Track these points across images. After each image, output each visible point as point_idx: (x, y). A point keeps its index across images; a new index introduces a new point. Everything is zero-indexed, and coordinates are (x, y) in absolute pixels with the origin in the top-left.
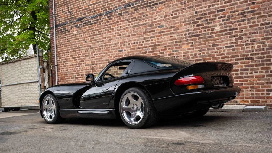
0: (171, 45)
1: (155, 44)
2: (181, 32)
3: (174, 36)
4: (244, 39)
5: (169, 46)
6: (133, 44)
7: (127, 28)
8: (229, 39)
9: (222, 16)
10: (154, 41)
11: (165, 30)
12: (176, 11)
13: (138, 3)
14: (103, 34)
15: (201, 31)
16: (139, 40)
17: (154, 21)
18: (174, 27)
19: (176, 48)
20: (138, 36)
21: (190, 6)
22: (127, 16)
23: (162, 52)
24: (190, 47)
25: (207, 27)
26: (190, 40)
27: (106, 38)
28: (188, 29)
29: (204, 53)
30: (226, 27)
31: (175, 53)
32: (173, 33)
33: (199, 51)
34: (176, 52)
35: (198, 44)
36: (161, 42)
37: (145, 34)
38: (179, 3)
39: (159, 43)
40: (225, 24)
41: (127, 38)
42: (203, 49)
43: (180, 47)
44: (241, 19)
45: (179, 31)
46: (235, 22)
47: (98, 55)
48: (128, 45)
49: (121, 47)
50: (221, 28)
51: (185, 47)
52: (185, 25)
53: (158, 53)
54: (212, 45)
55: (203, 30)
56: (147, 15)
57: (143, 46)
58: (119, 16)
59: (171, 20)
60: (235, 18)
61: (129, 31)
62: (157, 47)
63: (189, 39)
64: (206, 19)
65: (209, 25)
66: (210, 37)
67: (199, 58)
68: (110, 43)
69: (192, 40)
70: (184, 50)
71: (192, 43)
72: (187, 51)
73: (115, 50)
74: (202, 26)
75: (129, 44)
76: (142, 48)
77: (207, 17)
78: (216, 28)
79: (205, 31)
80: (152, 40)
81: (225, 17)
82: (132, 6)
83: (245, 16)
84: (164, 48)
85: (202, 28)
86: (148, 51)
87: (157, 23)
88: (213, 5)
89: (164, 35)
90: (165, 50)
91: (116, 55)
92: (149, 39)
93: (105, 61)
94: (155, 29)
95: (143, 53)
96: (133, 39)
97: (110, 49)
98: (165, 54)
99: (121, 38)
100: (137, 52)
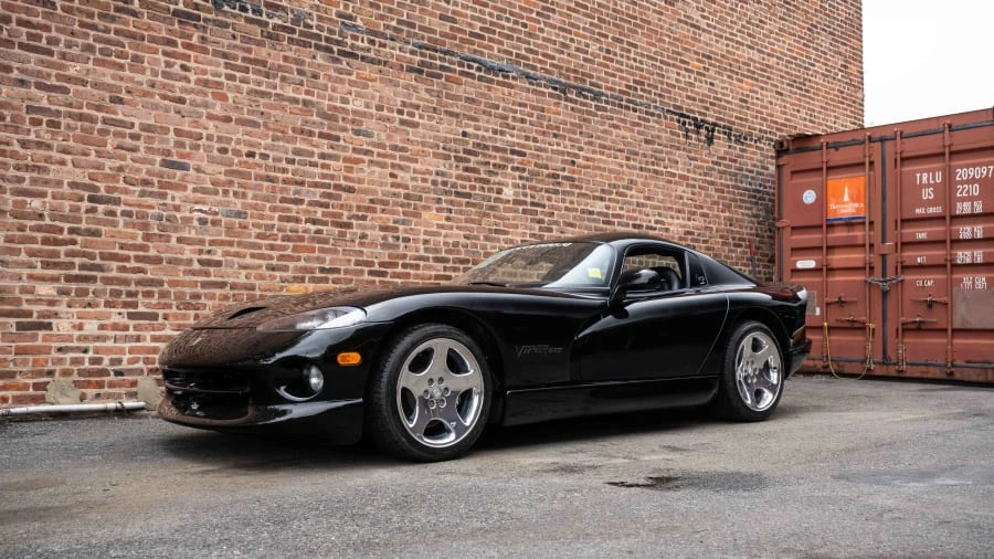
0: (391, 200)
1: (337, 182)
2: (423, 173)
3: (403, 178)
4: (556, 233)
5: (386, 203)
6: (244, 158)
7: (219, 84)
8: (528, 224)
9: (520, 166)
10: (332, 172)
11: (376, 150)
12: (412, 105)
13: (280, 17)
14: (63, 56)
15: (473, 188)
16: (272, 150)
17: (338, 104)
18: (403, 149)
19: (404, 213)
20: (271, 133)
21: (451, 109)
22: (226, 42)
23: (360, 214)
24: (444, 222)
25: (487, 182)
26: (447, 201)
27: (84, 83)
28: (442, 169)
29: (475, 246)
30: (525, 195)
31: (401, 227)
32: (401, 168)
33: (466, 237)
34: (403, 224)
35: (463, 217)
36: (360, 181)
37: (299, 136)
38: (424, 87)
39: (351, 184)
40: (524, 187)
41: (217, 123)
42: (475, 233)
43: (418, 215)
44: (551, 187)
45: (418, 166)
46: (541, 190)
47: (17, 147)
48: (215, 153)
49: (182, 150)
50: (516, 194)
51: (432, 218)
52: (436, 155)
53: (346, 213)
54: (496, 230)
55: (478, 185)
56: (315, 76)
57: (290, 175)
58: (180, 22)
59: (396, 124)
60: (542, 181)
61: (231, 101)
62: (344, 195)
63: (443, 198)
64: (487, 160)
65: (493, 179)
66: (492, 208)
67: (463, 256)
68: (116, 114)
69: (452, 203)
70: (428, 224)
71: (450, 211)
72: (434, 229)
73: (141, 154)
74: (476, 175)
75: (223, 151)
76: (285, 181)
77: (490, 156)
78: (505, 190)
79: (483, 189)
80: (324, 166)
81: (524, 170)
82: (250, 15)
83: (559, 184)
84: (367, 204)
85: (476, 179)
86: (307, 199)
87: (350, 117)
88: (502, 133)
89: (371, 162)
90: (368, 209)
91: (146, 177)
92: (315, 159)
93: (66, 189)
94: (342, 135)
95: (283, 200)
96: (246, 137)
97: (109, 141)
98: (368, 223)
99: (185, 114)
100: (261, 190)
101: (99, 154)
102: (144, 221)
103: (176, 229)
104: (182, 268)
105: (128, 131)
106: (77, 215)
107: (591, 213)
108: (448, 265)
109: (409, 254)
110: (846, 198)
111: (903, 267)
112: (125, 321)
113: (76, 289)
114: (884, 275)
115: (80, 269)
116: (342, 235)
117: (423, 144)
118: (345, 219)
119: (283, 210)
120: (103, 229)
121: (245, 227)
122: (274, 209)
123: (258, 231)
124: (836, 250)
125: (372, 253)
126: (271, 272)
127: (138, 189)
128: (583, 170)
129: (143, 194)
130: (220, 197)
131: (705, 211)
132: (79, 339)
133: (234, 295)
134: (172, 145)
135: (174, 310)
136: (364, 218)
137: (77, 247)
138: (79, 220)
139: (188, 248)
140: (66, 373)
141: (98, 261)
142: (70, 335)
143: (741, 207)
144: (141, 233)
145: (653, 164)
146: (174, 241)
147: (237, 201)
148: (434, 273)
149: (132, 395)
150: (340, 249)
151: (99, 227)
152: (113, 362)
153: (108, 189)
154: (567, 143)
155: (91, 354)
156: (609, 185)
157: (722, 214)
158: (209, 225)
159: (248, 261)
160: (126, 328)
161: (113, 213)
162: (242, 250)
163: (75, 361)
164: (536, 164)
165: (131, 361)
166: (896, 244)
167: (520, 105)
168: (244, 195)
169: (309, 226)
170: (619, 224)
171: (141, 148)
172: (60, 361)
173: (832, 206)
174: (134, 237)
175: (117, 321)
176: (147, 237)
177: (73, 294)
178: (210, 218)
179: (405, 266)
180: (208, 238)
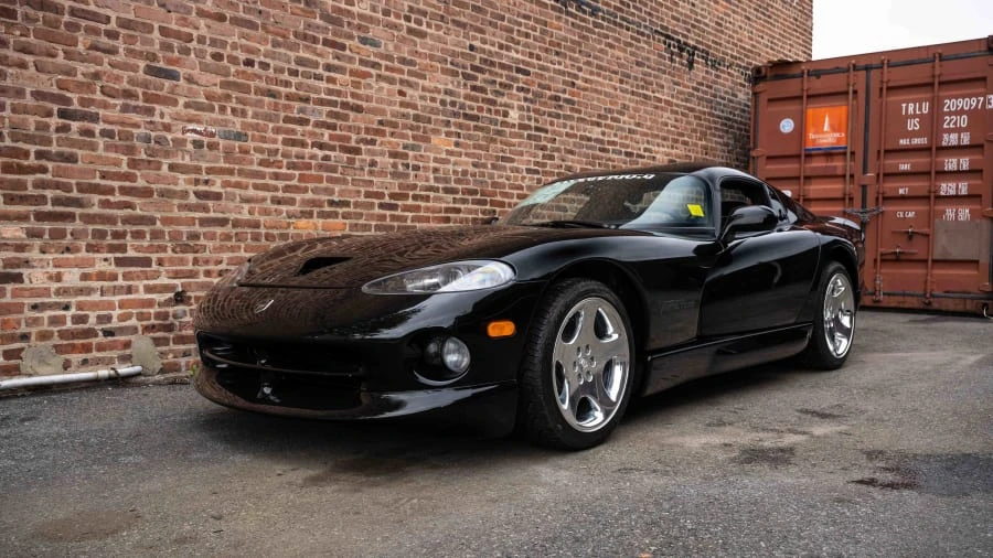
0: (400, 121)
1: (344, 99)
2: (432, 91)
3: (411, 97)
4: (557, 162)
5: (395, 125)
6: (242, 67)
8: (533, 151)
9: (525, 86)
10: (338, 87)
11: (383, 63)
12: (419, 11)
15: (480, 109)
16: (274, 59)
17: (343, 6)
18: (411, 63)
19: (414, 137)
20: (270, 37)
21: (458, 18)
23: (369, 137)
24: (453, 148)
25: (493, 103)
26: (455, 124)
28: (450, 87)
29: (483, 175)
30: (530, 119)
31: (411, 153)
32: (410, 84)
33: (475, 165)
34: (413, 150)
35: (472, 142)
36: (368, 99)
37: (302, 43)
39: (359, 103)
40: (529, 109)
41: (209, 21)
42: (483, 161)
43: (427, 140)
44: (553, 110)
45: (427, 83)
46: (544, 113)
48: (209, 59)
49: (169, 54)
50: (521, 117)
51: (441, 142)
52: (445, 71)
54: (502, 157)
55: (485, 106)
57: (293, 90)
59: (404, 33)
60: (544, 104)
62: (352, 115)
63: (452, 120)
64: (493, 78)
65: (499, 100)
66: (499, 133)
67: (471, 186)
68: (86, 3)
69: (460, 126)
70: (438, 151)
71: (459, 135)
72: (444, 156)
73: (120, 57)
74: (484, 95)
75: (218, 57)
76: (288, 97)
77: (496, 74)
78: (511, 113)
79: (489, 111)
80: (331, 80)
81: (528, 90)
83: (560, 107)
84: (375, 126)
85: (483, 100)
86: (313, 120)
87: (356, 22)
88: (508, 49)
89: (379, 77)
90: (377, 132)
91: (128, 87)
92: (320, 71)
93: (29, 101)
94: (348, 43)
95: (287, 120)
96: (244, 41)
97: (80, 39)
98: (377, 148)
99: (172, 8)
100: (262, 107)
101: (68, 55)
102: (128, 143)
103: (167, 154)
104: (176, 202)
105: (103, 27)
106: (47, 134)
107: (589, 139)
108: (458, 196)
109: (419, 184)
110: (826, 128)
111: (884, 198)
112: (112, 268)
113: (50, 230)
114: (864, 206)
115: (53, 205)
116: (351, 161)
117: (432, 57)
118: (353, 144)
119: (287, 131)
120: (80, 153)
121: (247, 152)
122: (277, 131)
123: (260, 156)
124: (813, 181)
125: (383, 182)
126: (276, 206)
127: (119, 102)
128: (582, 93)
129: (125, 109)
130: (216, 115)
131: (686, 139)
132: (58, 292)
133: (237, 234)
134: (158, 47)
135: (170, 253)
136: (373, 142)
137: (48, 176)
138: (49, 142)
139: (182, 177)
140: (44, 336)
141: (75, 194)
142: (45, 289)
143: (715, 136)
144: (125, 158)
145: (643, 87)
146: (165, 168)
147: (235, 119)
148: (444, 205)
149: (126, 359)
150: (349, 178)
151: (74, 150)
152: (100, 319)
153: (83, 102)
154: (568, 62)
155: (73, 311)
156: (605, 109)
157: (700, 143)
158: (205, 148)
159: (251, 192)
160: (114, 277)
161: (90, 133)
162: (244, 180)
163: (54, 321)
164: (540, 85)
165: (122, 318)
166: (878, 175)
167: (525, 17)
168: (244, 113)
169: (316, 151)
170: (614, 151)
171: (121, 50)
172: (36, 321)
173: (811, 136)
174: (117, 163)
175: (103, 269)
176: (133, 164)
177: (47, 236)
178: (206, 140)
179: (415, 197)
180: (204, 165)
